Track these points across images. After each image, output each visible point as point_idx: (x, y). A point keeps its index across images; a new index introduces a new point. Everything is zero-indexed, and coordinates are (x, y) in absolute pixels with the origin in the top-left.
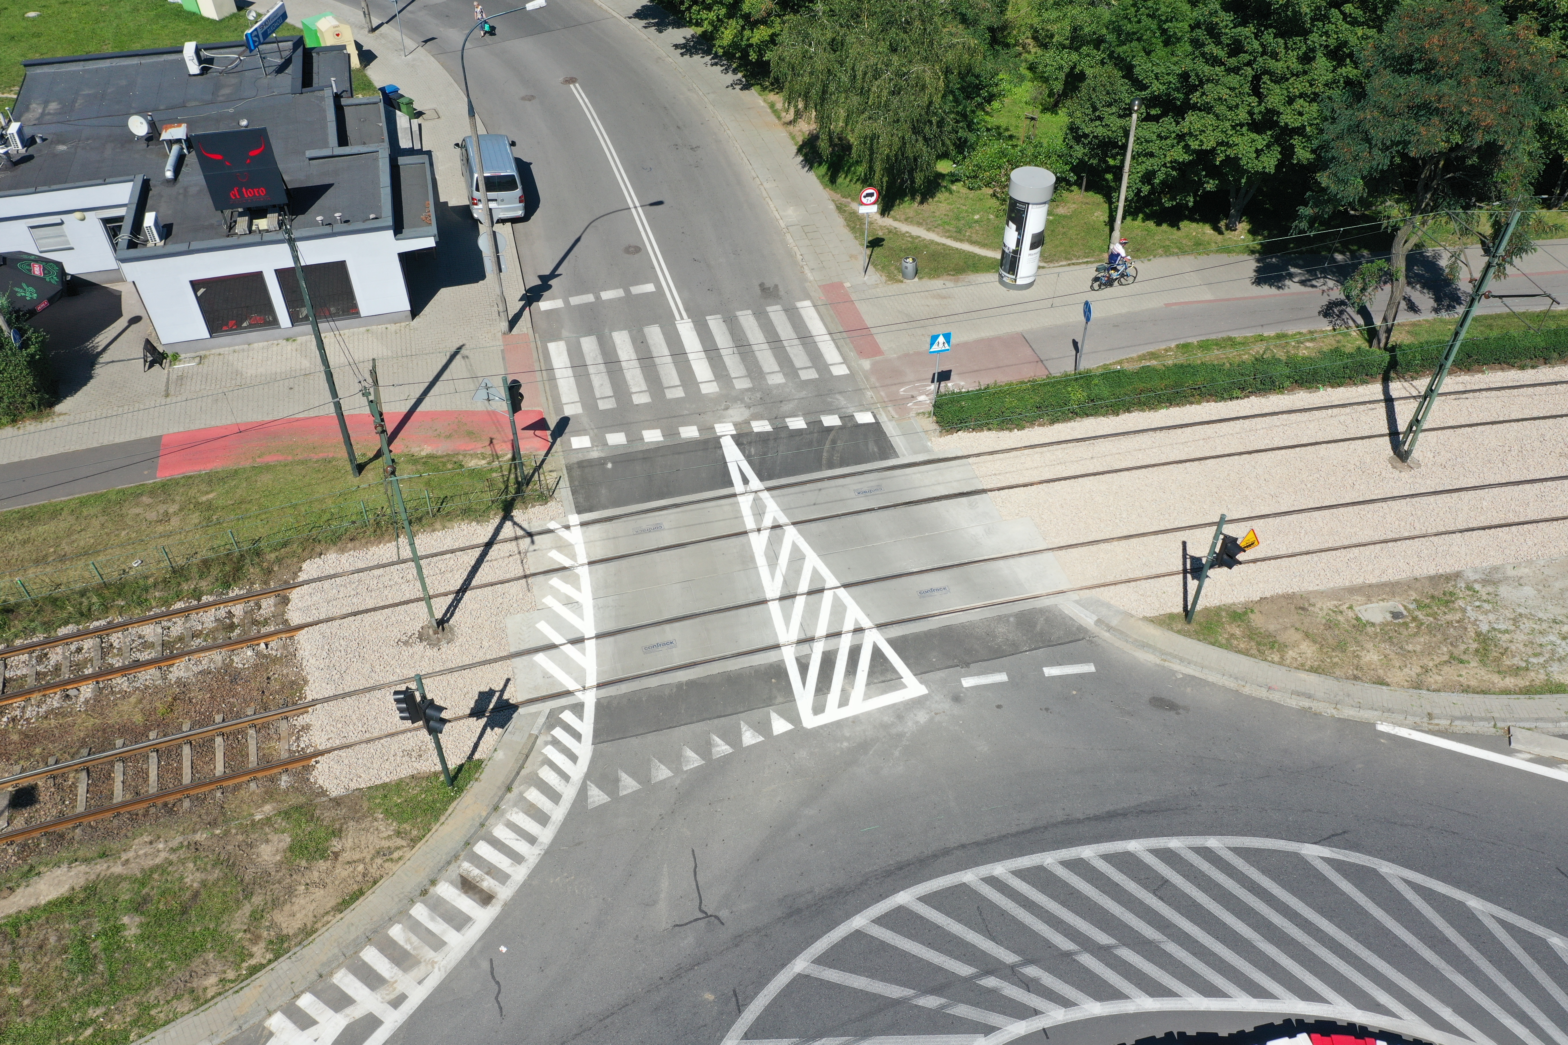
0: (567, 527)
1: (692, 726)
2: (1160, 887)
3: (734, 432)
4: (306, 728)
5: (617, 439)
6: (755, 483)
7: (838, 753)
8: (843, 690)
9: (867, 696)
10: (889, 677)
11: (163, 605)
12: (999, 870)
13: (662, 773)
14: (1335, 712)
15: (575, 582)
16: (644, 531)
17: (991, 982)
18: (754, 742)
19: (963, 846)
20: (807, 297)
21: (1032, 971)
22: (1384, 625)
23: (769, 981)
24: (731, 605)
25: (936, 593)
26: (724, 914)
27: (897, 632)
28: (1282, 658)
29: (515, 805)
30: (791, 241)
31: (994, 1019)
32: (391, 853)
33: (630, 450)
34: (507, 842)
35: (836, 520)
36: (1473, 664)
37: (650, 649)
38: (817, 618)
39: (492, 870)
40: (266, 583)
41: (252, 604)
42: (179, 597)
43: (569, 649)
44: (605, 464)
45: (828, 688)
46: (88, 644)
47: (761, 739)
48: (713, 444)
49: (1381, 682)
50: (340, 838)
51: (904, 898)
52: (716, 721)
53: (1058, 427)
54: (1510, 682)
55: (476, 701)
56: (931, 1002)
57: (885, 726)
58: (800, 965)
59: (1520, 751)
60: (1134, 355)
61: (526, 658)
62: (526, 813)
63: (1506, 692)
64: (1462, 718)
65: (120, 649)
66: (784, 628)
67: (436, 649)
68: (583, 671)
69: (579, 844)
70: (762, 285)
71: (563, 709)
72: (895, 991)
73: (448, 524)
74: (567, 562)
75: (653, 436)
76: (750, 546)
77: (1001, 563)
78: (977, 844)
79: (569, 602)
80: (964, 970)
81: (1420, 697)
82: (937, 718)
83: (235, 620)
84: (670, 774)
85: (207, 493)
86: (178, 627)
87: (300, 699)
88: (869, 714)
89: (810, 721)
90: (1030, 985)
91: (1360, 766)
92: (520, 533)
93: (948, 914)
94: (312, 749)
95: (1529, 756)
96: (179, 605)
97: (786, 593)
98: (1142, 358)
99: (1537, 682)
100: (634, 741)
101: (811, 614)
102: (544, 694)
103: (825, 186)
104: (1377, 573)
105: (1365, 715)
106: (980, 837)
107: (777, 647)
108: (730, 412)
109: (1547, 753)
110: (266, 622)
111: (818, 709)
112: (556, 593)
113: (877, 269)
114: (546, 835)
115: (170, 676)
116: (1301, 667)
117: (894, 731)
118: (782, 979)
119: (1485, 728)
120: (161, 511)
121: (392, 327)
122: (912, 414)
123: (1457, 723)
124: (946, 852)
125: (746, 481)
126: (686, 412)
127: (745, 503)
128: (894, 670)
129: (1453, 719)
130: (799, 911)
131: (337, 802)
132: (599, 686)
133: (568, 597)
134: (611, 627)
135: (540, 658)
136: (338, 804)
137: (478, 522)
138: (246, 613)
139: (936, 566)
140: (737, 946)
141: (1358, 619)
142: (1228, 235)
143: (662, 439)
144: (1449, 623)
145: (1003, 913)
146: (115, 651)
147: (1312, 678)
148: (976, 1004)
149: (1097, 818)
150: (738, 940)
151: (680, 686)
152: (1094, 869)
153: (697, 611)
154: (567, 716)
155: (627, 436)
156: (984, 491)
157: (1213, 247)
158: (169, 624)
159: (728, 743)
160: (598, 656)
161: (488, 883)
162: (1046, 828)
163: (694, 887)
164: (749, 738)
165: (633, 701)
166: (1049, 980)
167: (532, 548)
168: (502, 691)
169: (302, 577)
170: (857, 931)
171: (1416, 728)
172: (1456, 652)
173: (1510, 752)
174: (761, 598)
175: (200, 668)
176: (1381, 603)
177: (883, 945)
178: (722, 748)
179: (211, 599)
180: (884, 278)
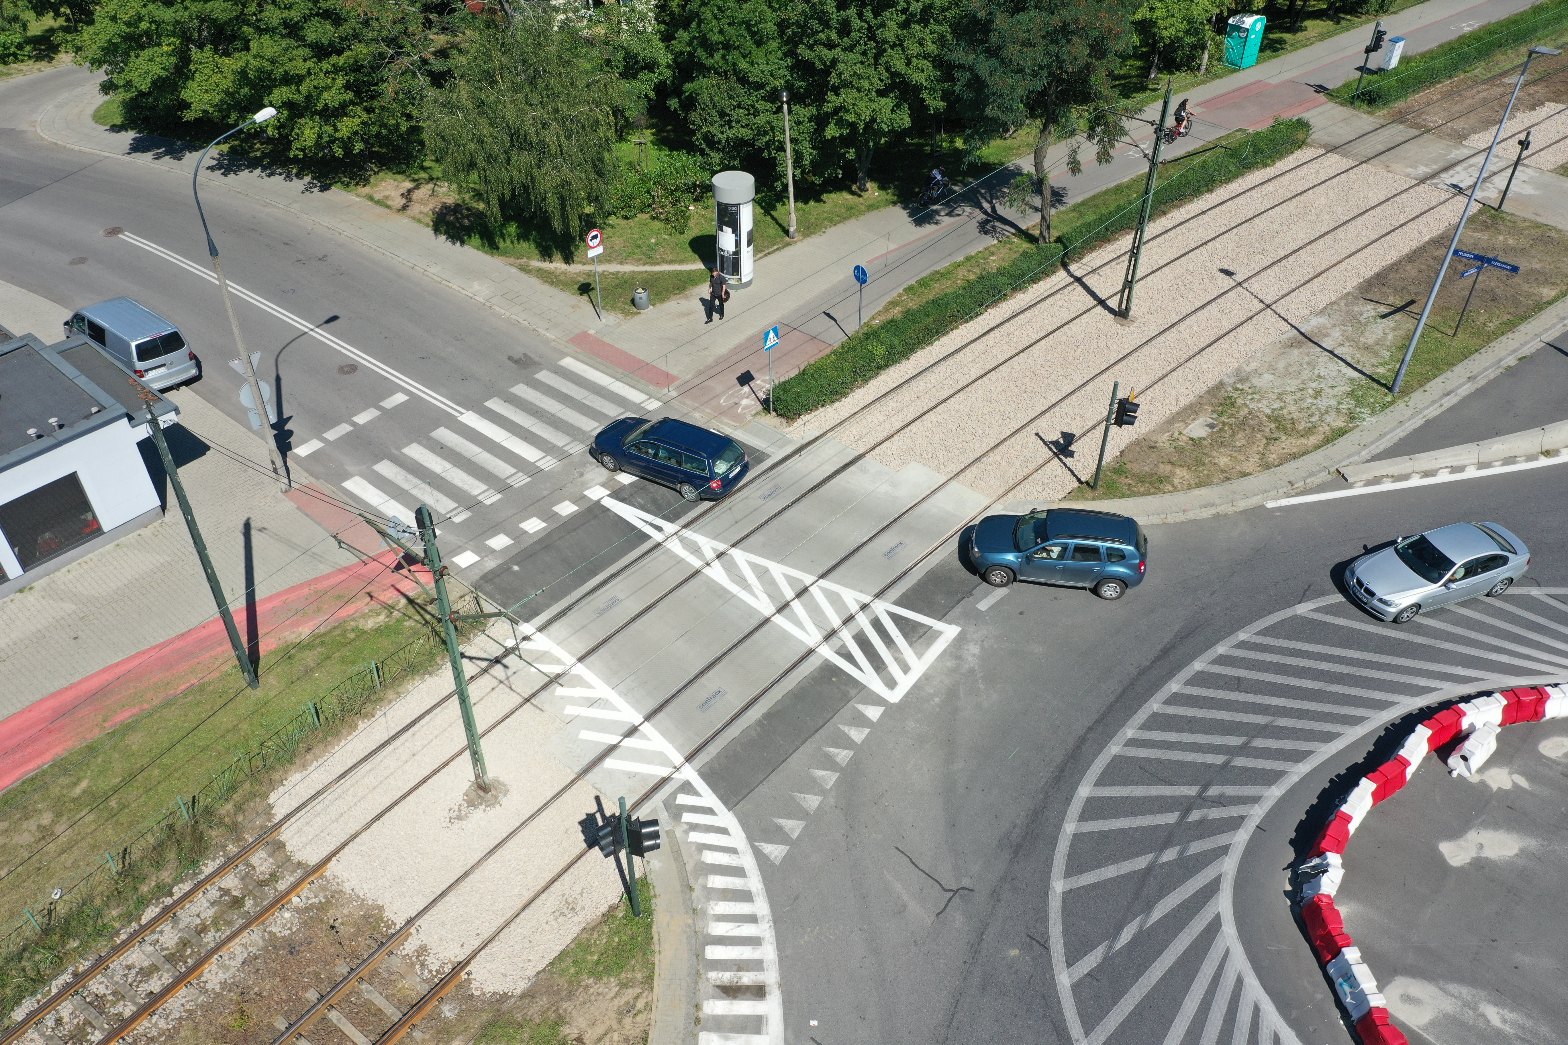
0: (526, 638)
1: (801, 749)
2: (1238, 684)
3: (609, 492)
4: (422, 950)
5: (499, 542)
6: (669, 527)
7: (937, 709)
8: (896, 659)
9: (920, 655)
10: (922, 632)
11: (130, 922)
12: (1130, 732)
13: (812, 801)
14: (1235, 509)
15: (579, 682)
16: (605, 610)
17: (1195, 816)
18: (864, 736)
19: (1090, 729)
20: (564, 355)
21: (1213, 791)
22: (1210, 435)
23: (1046, 911)
24: (742, 636)
25: (897, 550)
26: (966, 882)
27: (897, 592)
28: (1173, 485)
29: (708, 899)
30: (503, 311)
31: (1221, 840)
32: (633, 1007)
33: (523, 546)
34: (731, 934)
35: (765, 528)
36: (1284, 438)
37: (705, 705)
38: (823, 613)
39: (740, 966)
40: (239, 839)
41: (242, 867)
42: (143, 903)
43: (628, 742)
44: (509, 569)
45: (883, 663)
46: (66, 1009)
47: (867, 731)
48: (597, 510)
49: (1244, 475)
50: (567, 1023)
51: (1084, 791)
52: (817, 735)
53: (872, 384)
54: (1313, 440)
55: (583, 831)
56: (1170, 855)
57: (954, 670)
58: (1058, 886)
59: (1355, 483)
60: (880, 308)
61: (596, 770)
62: (725, 900)
63: (1317, 447)
64: (1310, 476)
65: (114, 994)
66: (804, 633)
67: (498, 806)
68: (661, 754)
69: (796, 898)
70: (510, 358)
71: (674, 795)
72: (1141, 863)
73: (400, 690)
74: (558, 669)
75: (533, 526)
76: (713, 581)
77: (924, 505)
78: (1098, 722)
79: (593, 703)
80: (1172, 818)
81: (1275, 474)
82: (986, 645)
83: (237, 893)
84: (820, 798)
85: (75, 784)
86: (169, 936)
87: (389, 927)
88: (932, 667)
89: (894, 696)
90: (1221, 801)
91: (1279, 537)
92: (484, 664)
93: (1124, 784)
94: (450, 966)
95: (1362, 483)
96: (151, 912)
97: (779, 605)
98: (887, 309)
99: (1328, 433)
100: (763, 789)
101: (815, 611)
102: (644, 792)
103: (492, 254)
104: (1174, 403)
105: (1254, 501)
106: (1095, 716)
107: (811, 652)
108: (587, 476)
109: (1370, 476)
110: (274, 877)
111: (891, 684)
112: (572, 701)
113: (607, 310)
114: (761, 907)
115: (209, 986)
116: (1190, 487)
117: (964, 670)
118: (1055, 906)
119: (1323, 477)
120: (34, 828)
121: (146, 532)
122: (749, 418)
123: (1308, 481)
124: (1082, 740)
125: (659, 529)
126: (546, 493)
127: (675, 546)
128: (922, 625)
129: (1305, 479)
130: (1019, 846)
131: (529, 995)
132: (689, 759)
133: (587, 699)
134: (652, 705)
135: (609, 763)
136: (533, 997)
137: (430, 674)
138: (242, 879)
139: (879, 529)
140: (999, 900)
141: (1192, 439)
142: (866, 195)
143: (544, 525)
144: (1245, 417)
145: (1159, 761)
146: (110, 998)
147: (1203, 491)
148: (1201, 837)
149: (1158, 659)
150: (995, 896)
151: (759, 723)
152: (1188, 696)
153: (717, 655)
154: (683, 799)
155: (507, 535)
156: (861, 456)
157: (863, 207)
158: (155, 937)
159: (844, 748)
160: (663, 735)
161: (747, 978)
162: (1132, 684)
163: (924, 875)
164: (857, 735)
165: (730, 755)
166: (1230, 791)
167: (510, 672)
168: (600, 809)
169: (279, 813)
170: (1075, 835)
171: (1288, 496)
172: (1268, 434)
173: (1351, 486)
174: (762, 619)
175: (240, 959)
176: (1196, 422)
177: (1103, 835)
178: (843, 755)
179: (186, 887)
180: (621, 316)
